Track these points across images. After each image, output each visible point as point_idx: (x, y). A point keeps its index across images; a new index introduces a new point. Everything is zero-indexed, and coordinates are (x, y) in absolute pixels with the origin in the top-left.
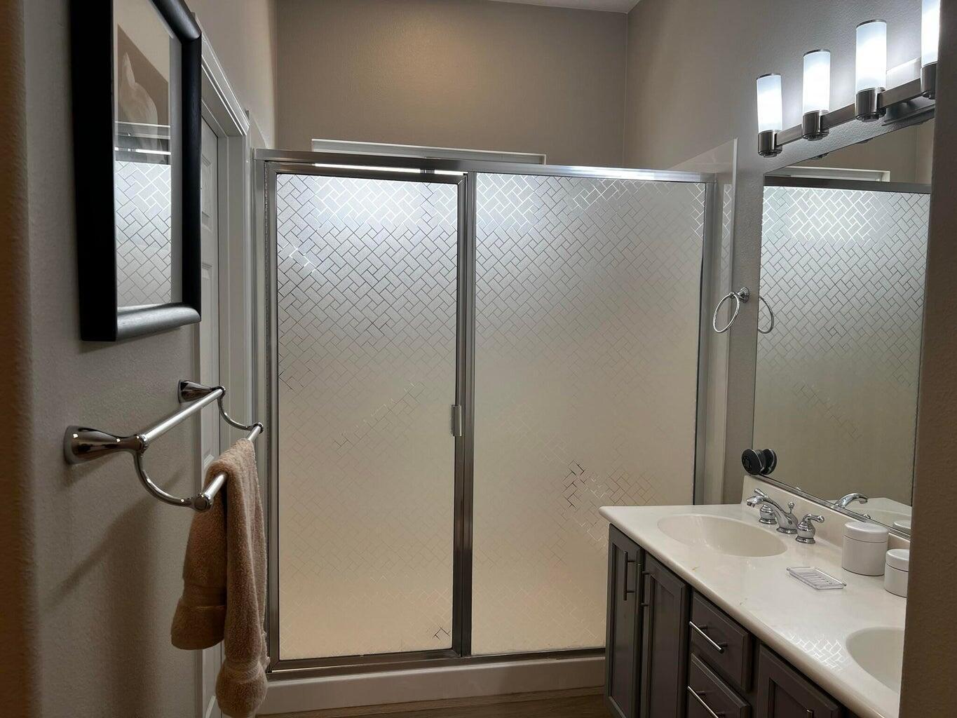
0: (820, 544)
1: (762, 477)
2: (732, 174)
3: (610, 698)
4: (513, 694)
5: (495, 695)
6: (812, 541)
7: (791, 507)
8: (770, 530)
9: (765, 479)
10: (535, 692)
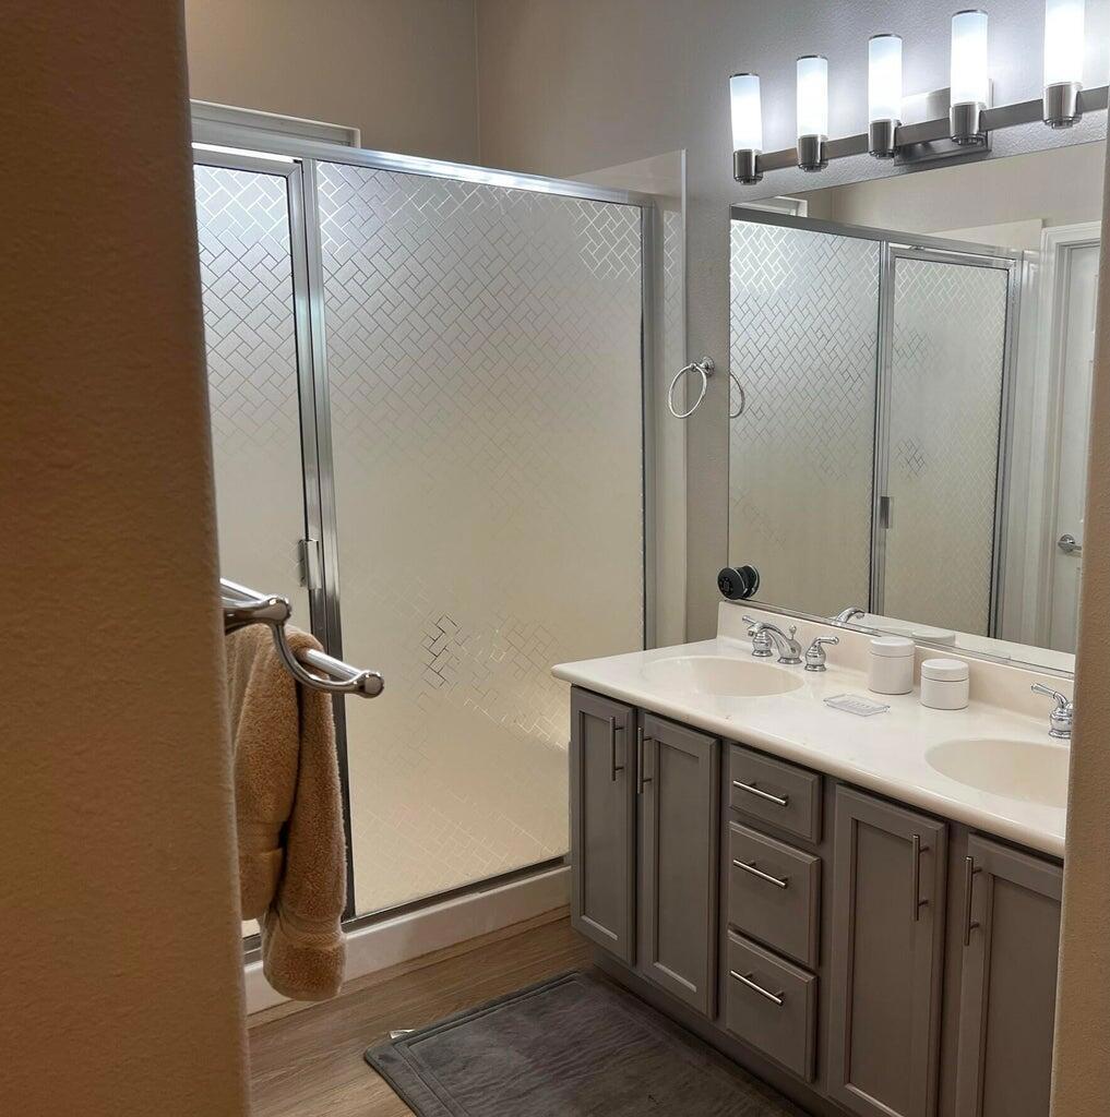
0: (833, 671)
1: (743, 602)
2: (680, 199)
3: (584, 918)
4: (422, 956)
5: (397, 965)
6: (823, 669)
7: (793, 632)
8: (772, 663)
9: (747, 603)
10: (454, 946)
